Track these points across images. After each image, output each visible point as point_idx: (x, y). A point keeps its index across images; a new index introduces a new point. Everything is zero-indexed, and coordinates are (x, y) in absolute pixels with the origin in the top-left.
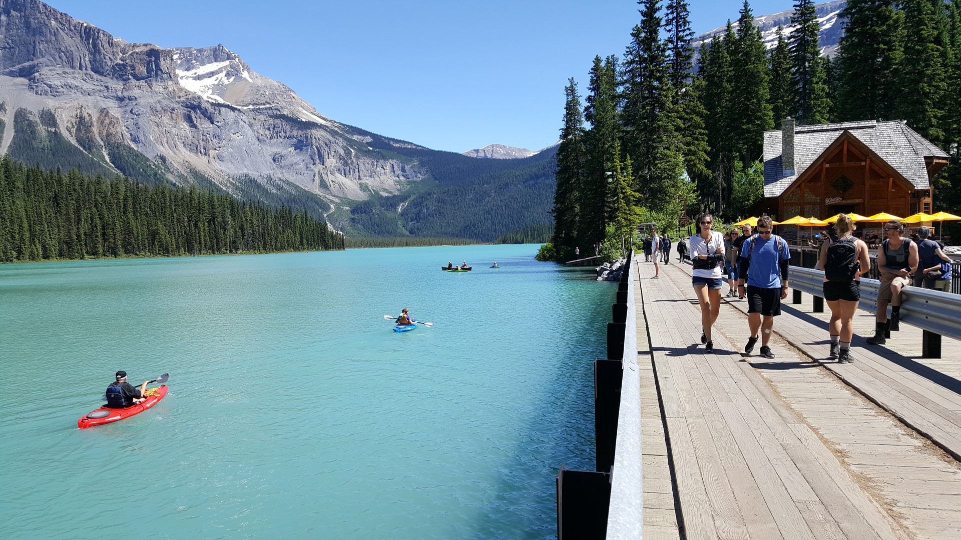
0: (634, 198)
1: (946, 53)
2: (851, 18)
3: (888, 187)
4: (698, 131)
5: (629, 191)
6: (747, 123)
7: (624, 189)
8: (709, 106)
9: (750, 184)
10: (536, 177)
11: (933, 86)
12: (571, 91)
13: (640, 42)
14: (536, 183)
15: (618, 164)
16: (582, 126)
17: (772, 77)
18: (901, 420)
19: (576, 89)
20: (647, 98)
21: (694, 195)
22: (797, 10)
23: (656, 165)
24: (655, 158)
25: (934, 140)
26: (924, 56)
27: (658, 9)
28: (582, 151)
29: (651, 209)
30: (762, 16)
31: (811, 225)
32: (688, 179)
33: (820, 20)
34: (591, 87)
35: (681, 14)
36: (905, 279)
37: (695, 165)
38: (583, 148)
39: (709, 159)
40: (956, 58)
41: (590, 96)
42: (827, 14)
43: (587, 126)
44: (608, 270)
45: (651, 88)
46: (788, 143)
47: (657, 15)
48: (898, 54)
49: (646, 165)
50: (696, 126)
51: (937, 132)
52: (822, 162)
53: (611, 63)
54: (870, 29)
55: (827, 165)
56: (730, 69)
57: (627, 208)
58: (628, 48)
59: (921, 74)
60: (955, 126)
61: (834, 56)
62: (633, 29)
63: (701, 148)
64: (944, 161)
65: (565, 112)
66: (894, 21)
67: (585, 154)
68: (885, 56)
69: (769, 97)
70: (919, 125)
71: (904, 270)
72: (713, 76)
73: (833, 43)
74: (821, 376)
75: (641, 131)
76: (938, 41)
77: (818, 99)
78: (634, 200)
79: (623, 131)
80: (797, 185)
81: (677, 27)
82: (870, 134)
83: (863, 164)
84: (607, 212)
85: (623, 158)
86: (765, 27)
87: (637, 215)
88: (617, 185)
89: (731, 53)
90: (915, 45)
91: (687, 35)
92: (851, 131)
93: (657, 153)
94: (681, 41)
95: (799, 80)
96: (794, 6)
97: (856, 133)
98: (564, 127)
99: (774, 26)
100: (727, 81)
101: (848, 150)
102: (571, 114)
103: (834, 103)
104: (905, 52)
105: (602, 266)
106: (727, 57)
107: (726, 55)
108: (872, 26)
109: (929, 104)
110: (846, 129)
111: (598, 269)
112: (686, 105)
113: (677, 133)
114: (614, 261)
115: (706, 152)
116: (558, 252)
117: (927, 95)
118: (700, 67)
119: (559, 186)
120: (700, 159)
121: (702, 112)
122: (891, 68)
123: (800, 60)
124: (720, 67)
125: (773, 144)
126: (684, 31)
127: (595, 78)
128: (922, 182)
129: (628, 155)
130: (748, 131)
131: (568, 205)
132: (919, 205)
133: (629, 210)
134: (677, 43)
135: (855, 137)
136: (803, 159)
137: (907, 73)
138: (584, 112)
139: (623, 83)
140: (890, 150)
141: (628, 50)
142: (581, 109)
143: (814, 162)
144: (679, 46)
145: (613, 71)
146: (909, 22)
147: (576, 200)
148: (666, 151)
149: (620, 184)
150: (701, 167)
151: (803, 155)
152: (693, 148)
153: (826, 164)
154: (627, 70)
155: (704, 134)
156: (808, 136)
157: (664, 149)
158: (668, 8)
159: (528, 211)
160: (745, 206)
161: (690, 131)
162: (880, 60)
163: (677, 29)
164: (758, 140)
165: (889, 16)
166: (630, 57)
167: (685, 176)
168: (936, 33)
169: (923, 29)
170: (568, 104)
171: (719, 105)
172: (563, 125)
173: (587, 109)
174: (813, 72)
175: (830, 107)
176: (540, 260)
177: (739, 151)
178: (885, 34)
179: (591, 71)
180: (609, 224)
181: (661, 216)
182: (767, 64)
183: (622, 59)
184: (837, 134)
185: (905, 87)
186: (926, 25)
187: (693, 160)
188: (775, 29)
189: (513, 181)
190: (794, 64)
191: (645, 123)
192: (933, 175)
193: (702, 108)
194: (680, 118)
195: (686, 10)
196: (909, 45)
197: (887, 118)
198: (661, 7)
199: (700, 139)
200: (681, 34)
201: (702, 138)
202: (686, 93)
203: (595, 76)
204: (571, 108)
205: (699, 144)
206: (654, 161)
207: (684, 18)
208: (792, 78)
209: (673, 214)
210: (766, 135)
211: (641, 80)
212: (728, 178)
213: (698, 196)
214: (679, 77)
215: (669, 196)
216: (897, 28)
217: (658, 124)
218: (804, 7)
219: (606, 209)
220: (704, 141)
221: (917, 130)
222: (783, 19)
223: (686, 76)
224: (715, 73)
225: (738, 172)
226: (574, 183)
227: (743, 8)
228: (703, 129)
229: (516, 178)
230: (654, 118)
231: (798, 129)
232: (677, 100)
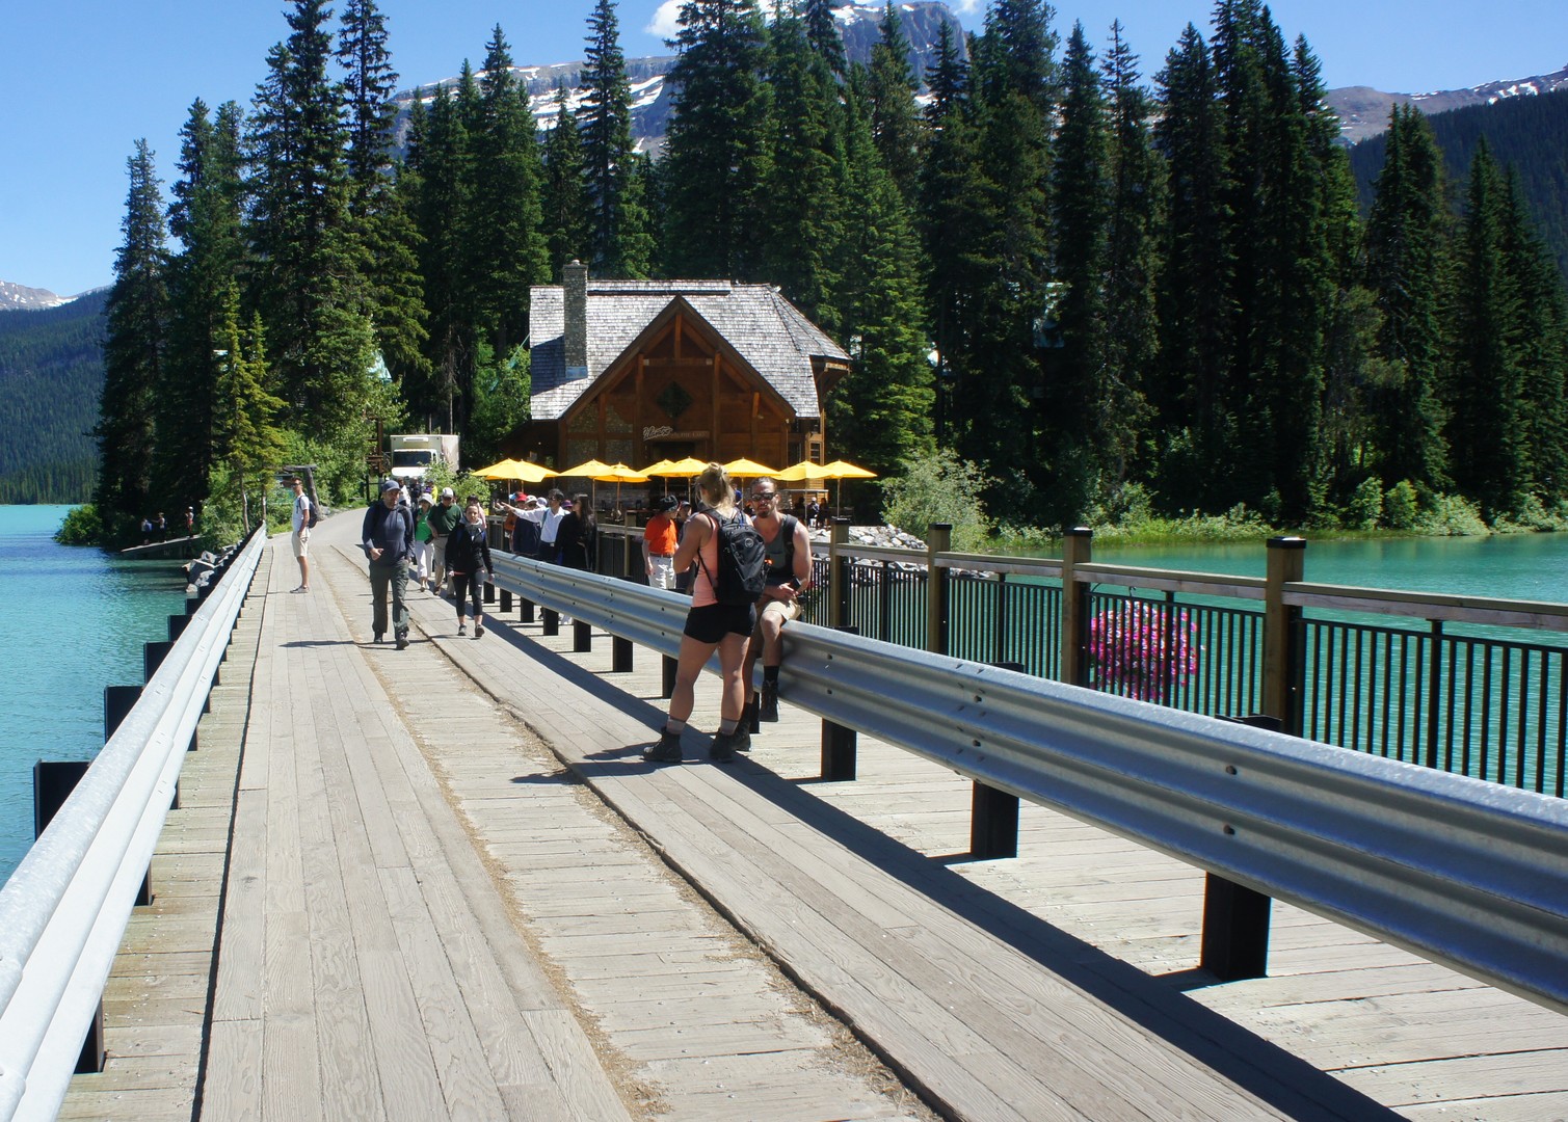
0: (270, 407)
1: (840, 170)
2: (687, 86)
3: (751, 410)
4: (404, 276)
5: (257, 392)
6: (501, 268)
7: (248, 387)
8: (429, 225)
9: (506, 391)
10: (68, 353)
11: (822, 227)
12: (140, 167)
13: (287, 79)
14: (68, 367)
15: (234, 331)
16: (164, 246)
17: (546, 181)
18: (787, 971)
19: (151, 164)
20: (299, 196)
21: (395, 409)
22: (593, 58)
23: (318, 339)
24: (316, 326)
25: (826, 327)
26: (806, 170)
27: (324, 17)
28: (163, 300)
29: (307, 435)
30: (530, 67)
31: (616, 480)
32: (385, 374)
33: (634, 88)
34: (185, 163)
35: (371, 35)
36: (788, 605)
37: (398, 346)
38: (165, 292)
39: (427, 336)
40: (856, 181)
41: (182, 182)
42: (646, 79)
43: (175, 246)
44: (208, 568)
45: (309, 178)
46: (575, 311)
47: (321, 27)
48: (766, 163)
49: (296, 339)
50: (402, 266)
51: (830, 312)
52: (637, 355)
53: (228, 117)
54: (718, 109)
55: (647, 362)
56: (469, 157)
57: (254, 431)
58: (260, 87)
59: (802, 202)
60: (857, 304)
61: (658, 157)
62: (271, 51)
63: (410, 311)
64: (842, 367)
65: (126, 211)
66: (757, 100)
67: (168, 307)
68: (744, 162)
69: (541, 219)
70: (801, 296)
71: (786, 586)
72: (437, 167)
73: (657, 134)
74: (617, 846)
75: (285, 264)
76: (827, 146)
77: (629, 233)
78: (270, 414)
79: (251, 264)
80: (591, 398)
81: (363, 59)
82: (719, 306)
83: (709, 362)
84: (215, 437)
85: (246, 319)
86: (537, 88)
87: (276, 446)
88: (232, 378)
89: (472, 126)
90: (791, 149)
91: (383, 78)
92: (687, 298)
93: (321, 314)
94: (371, 90)
95: (596, 193)
96: (587, 50)
97: (696, 303)
98: (123, 244)
99: (554, 88)
100: (463, 181)
101: (683, 334)
102: (140, 217)
103: (658, 244)
104: (777, 160)
105: (199, 561)
106: (462, 133)
107: (460, 127)
108: (721, 105)
109: (816, 260)
110: (679, 294)
111: (188, 566)
112: (381, 220)
113: (362, 277)
114: (225, 548)
115: (420, 319)
116: (107, 525)
117: (812, 242)
118: (410, 148)
119: (112, 374)
120: (409, 335)
121: (414, 237)
122: (754, 186)
123: (599, 156)
124: (450, 150)
125: (547, 312)
126: (377, 69)
127: (193, 145)
128: (807, 406)
129: (257, 315)
130: (501, 284)
131: (130, 418)
132: (803, 448)
133: (259, 435)
134: (363, 91)
135: (695, 310)
136: (603, 346)
137: (779, 200)
138: (167, 216)
139: (252, 160)
140: (756, 340)
141: (260, 92)
142: (162, 209)
143: (623, 354)
144: (367, 98)
145: (233, 133)
146: (780, 106)
147: (149, 408)
148: (340, 312)
149: (239, 375)
150: (411, 350)
151: (602, 339)
152: (394, 310)
153: (645, 358)
154: (258, 133)
155: (415, 283)
156: (611, 300)
157: (335, 307)
158: (348, 18)
159: (48, 430)
160: (497, 437)
161: (389, 273)
162: (735, 169)
163: (363, 63)
164: (522, 304)
165: (750, 90)
166: (264, 107)
167: (379, 368)
168: (824, 131)
169: (803, 122)
170: (134, 193)
171: (447, 227)
172: (121, 241)
173: (174, 209)
174: (621, 180)
175: (652, 251)
176: (65, 544)
177: (487, 323)
178: (744, 121)
179: (185, 130)
180: (216, 466)
181: (329, 450)
182: (539, 155)
183: (248, 109)
184: (663, 302)
185: (777, 224)
186: (809, 116)
187: (395, 336)
188: (552, 94)
189: (14, 360)
190: (587, 161)
191: (294, 248)
192: (825, 392)
193: (413, 230)
194: (370, 245)
195: (381, 29)
196: (783, 148)
197: (748, 279)
198: (330, 12)
199: (410, 294)
200: (371, 74)
201: (413, 291)
202: (381, 197)
203: (193, 140)
204: (140, 205)
205: (406, 303)
206: (314, 332)
207: (378, 44)
208: (583, 189)
209: (353, 446)
210: (535, 293)
211: (288, 158)
212: (466, 377)
213: (403, 412)
214: (366, 161)
215: (345, 409)
216: (762, 113)
217: (323, 254)
218: (605, 54)
219: (214, 431)
220: (417, 297)
221: (799, 305)
222: (569, 76)
223: (382, 161)
224: (439, 161)
225: (483, 365)
226: (145, 369)
227: (493, 41)
228: (415, 272)
229: (21, 352)
230: (313, 239)
231: (594, 286)
232: (364, 208)
